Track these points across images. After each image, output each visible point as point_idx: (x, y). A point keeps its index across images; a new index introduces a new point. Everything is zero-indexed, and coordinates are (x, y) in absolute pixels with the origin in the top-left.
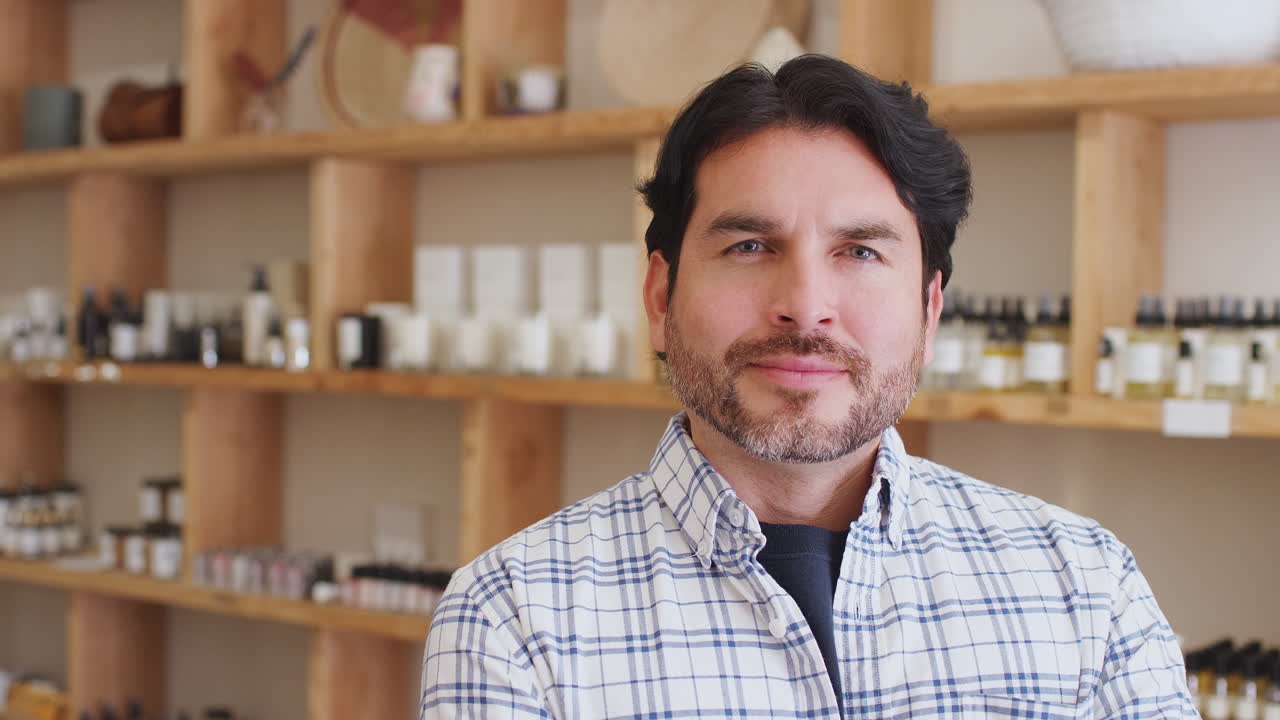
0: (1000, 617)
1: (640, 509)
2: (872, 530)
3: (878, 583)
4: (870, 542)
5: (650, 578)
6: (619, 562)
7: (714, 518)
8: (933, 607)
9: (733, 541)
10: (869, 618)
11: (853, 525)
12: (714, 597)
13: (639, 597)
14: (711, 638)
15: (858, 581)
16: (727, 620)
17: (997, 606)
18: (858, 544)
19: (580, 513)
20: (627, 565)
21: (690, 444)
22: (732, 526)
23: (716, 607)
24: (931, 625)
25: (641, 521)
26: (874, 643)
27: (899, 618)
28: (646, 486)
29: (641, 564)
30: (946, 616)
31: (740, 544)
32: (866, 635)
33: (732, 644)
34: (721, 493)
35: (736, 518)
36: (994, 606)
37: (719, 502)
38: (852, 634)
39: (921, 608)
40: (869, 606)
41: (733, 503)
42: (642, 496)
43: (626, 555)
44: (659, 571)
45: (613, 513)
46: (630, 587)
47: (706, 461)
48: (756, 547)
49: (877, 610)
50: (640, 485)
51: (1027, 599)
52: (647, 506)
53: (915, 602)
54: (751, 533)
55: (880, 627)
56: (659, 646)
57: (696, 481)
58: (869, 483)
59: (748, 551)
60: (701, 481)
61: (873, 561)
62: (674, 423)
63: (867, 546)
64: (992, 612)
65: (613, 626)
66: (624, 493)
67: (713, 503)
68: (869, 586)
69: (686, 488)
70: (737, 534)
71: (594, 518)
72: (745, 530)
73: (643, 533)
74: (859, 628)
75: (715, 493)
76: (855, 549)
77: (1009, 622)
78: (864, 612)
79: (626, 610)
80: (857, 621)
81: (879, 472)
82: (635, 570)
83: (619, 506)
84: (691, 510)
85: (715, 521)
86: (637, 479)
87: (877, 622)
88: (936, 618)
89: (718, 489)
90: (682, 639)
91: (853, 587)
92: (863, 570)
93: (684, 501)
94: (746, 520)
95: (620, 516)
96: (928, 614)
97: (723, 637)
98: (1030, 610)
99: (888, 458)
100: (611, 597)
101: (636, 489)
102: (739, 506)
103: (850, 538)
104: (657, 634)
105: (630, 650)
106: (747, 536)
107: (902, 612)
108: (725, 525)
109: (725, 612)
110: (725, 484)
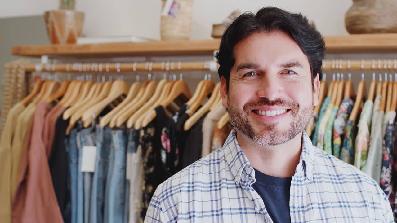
0: (344, 208)
1: (218, 163)
2: (301, 177)
3: (304, 195)
4: (300, 181)
5: (220, 189)
6: (211, 183)
7: (242, 170)
8: (323, 204)
9: (245, 178)
10: (302, 207)
11: (293, 177)
12: (241, 196)
13: (216, 196)
14: (239, 211)
15: (297, 195)
16: (245, 205)
17: (342, 204)
18: (296, 183)
19: (200, 164)
20: (213, 184)
21: (237, 143)
22: (246, 173)
23: (241, 200)
24: (322, 210)
25: (219, 167)
26: (304, 217)
27: (312, 208)
28: (221, 154)
29: (218, 184)
30: (327, 207)
31: (247, 180)
32: (301, 214)
33: (246, 213)
34: (245, 162)
35: (248, 171)
36: (341, 204)
37: (244, 165)
38: (297, 214)
39: (319, 204)
40: (302, 204)
41: (248, 166)
42: (220, 158)
43: (213, 181)
44: (223, 187)
45: (210, 164)
46: (214, 192)
47: (241, 150)
48: (252, 182)
49: (305, 205)
50: (220, 153)
51: (351, 202)
52: (221, 162)
53: (317, 202)
54: (252, 177)
55: (306, 211)
56: (222, 214)
57: (237, 156)
58: (298, 162)
59: (249, 183)
60: (239, 157)
61: (301, 188)
62: (233, 133)
63: (299, 183)
64: (341, 206)
65: (208, 207)
66: (214, 156)
67: (242, 165)
68: (301, 196)
69: (234, 158)
70: (247, 176)
71: (204, 166)
72: (250, 176)
73: (219, 172)
74: (299, 211)
75: (243, 163)
76: (294, 185)
77: (346, 210)
78: (300, 206)
79: (212, 201)
80: (298, 209)
81: (301, 159)
82: (216, 186)
83: (212, 162)
84: (234, 165)
85: (242, 171)
86: (219, 150)
87: (305, 209)
88: (324, 208)
89: (244, 161)
90: (229, 212)
91: (296, 198)
92: (298, 191)
93: (232, 162)
94: (251, 172)
95: (212, 165)
96: (321, 206)
97: (243, 211)
98: (353, 207)
99: (305, 152)
100: (207, 196)
101: (218, 155)
102: (250, 167)
103: (292, 182)
104: (221, 209)
105: (213, 215)
106: (250, 178)
107: (313, 206)
108: (244, 172)
109: (244, 201)
110: (247, 160)
